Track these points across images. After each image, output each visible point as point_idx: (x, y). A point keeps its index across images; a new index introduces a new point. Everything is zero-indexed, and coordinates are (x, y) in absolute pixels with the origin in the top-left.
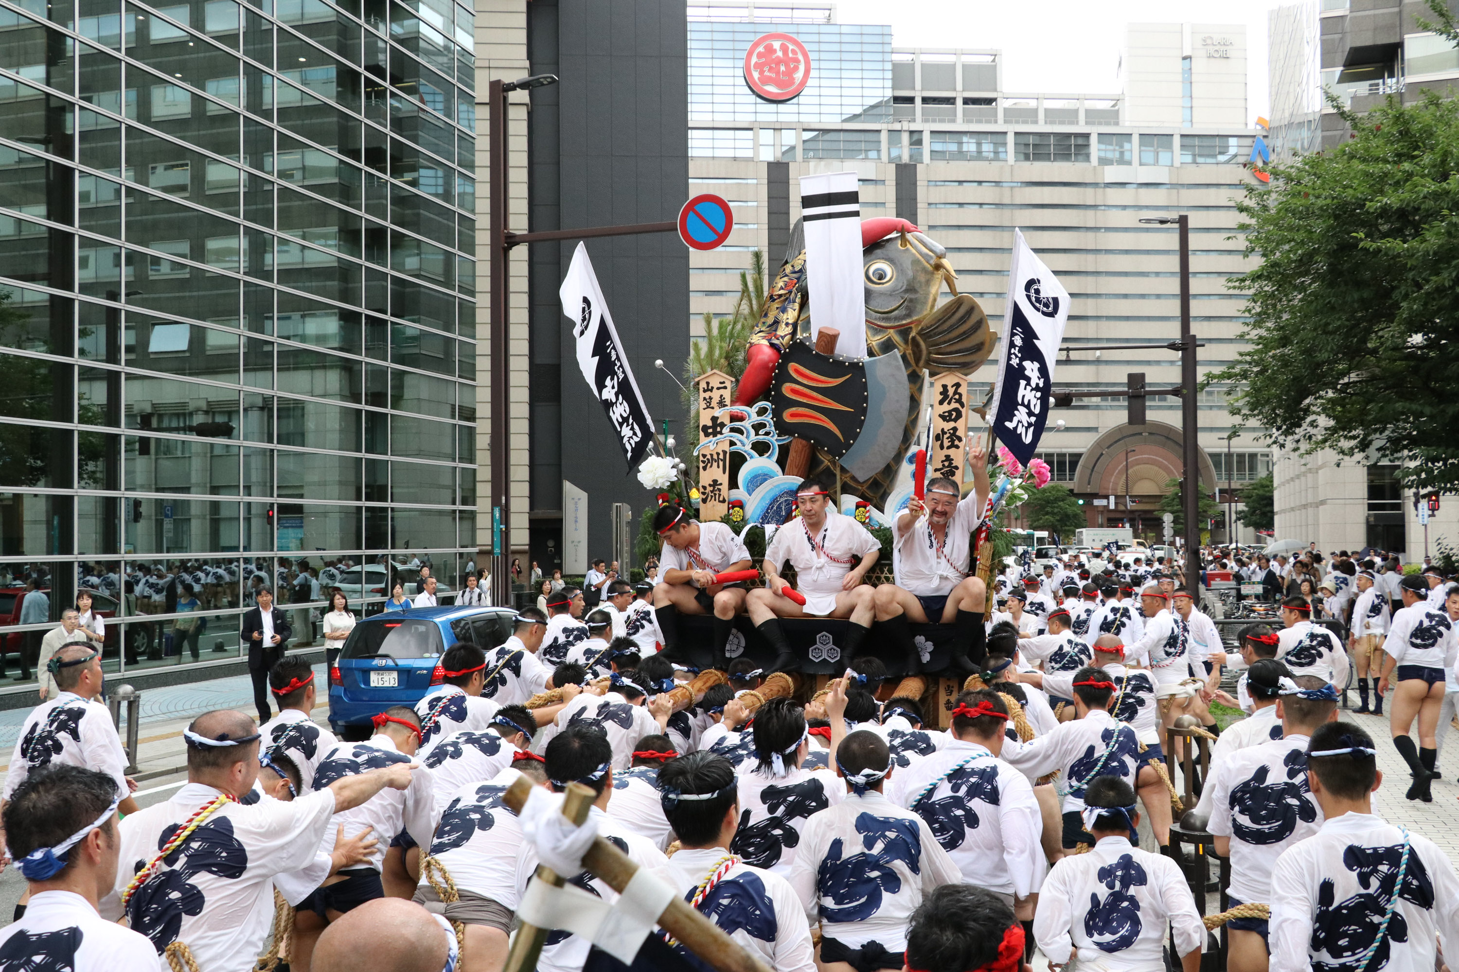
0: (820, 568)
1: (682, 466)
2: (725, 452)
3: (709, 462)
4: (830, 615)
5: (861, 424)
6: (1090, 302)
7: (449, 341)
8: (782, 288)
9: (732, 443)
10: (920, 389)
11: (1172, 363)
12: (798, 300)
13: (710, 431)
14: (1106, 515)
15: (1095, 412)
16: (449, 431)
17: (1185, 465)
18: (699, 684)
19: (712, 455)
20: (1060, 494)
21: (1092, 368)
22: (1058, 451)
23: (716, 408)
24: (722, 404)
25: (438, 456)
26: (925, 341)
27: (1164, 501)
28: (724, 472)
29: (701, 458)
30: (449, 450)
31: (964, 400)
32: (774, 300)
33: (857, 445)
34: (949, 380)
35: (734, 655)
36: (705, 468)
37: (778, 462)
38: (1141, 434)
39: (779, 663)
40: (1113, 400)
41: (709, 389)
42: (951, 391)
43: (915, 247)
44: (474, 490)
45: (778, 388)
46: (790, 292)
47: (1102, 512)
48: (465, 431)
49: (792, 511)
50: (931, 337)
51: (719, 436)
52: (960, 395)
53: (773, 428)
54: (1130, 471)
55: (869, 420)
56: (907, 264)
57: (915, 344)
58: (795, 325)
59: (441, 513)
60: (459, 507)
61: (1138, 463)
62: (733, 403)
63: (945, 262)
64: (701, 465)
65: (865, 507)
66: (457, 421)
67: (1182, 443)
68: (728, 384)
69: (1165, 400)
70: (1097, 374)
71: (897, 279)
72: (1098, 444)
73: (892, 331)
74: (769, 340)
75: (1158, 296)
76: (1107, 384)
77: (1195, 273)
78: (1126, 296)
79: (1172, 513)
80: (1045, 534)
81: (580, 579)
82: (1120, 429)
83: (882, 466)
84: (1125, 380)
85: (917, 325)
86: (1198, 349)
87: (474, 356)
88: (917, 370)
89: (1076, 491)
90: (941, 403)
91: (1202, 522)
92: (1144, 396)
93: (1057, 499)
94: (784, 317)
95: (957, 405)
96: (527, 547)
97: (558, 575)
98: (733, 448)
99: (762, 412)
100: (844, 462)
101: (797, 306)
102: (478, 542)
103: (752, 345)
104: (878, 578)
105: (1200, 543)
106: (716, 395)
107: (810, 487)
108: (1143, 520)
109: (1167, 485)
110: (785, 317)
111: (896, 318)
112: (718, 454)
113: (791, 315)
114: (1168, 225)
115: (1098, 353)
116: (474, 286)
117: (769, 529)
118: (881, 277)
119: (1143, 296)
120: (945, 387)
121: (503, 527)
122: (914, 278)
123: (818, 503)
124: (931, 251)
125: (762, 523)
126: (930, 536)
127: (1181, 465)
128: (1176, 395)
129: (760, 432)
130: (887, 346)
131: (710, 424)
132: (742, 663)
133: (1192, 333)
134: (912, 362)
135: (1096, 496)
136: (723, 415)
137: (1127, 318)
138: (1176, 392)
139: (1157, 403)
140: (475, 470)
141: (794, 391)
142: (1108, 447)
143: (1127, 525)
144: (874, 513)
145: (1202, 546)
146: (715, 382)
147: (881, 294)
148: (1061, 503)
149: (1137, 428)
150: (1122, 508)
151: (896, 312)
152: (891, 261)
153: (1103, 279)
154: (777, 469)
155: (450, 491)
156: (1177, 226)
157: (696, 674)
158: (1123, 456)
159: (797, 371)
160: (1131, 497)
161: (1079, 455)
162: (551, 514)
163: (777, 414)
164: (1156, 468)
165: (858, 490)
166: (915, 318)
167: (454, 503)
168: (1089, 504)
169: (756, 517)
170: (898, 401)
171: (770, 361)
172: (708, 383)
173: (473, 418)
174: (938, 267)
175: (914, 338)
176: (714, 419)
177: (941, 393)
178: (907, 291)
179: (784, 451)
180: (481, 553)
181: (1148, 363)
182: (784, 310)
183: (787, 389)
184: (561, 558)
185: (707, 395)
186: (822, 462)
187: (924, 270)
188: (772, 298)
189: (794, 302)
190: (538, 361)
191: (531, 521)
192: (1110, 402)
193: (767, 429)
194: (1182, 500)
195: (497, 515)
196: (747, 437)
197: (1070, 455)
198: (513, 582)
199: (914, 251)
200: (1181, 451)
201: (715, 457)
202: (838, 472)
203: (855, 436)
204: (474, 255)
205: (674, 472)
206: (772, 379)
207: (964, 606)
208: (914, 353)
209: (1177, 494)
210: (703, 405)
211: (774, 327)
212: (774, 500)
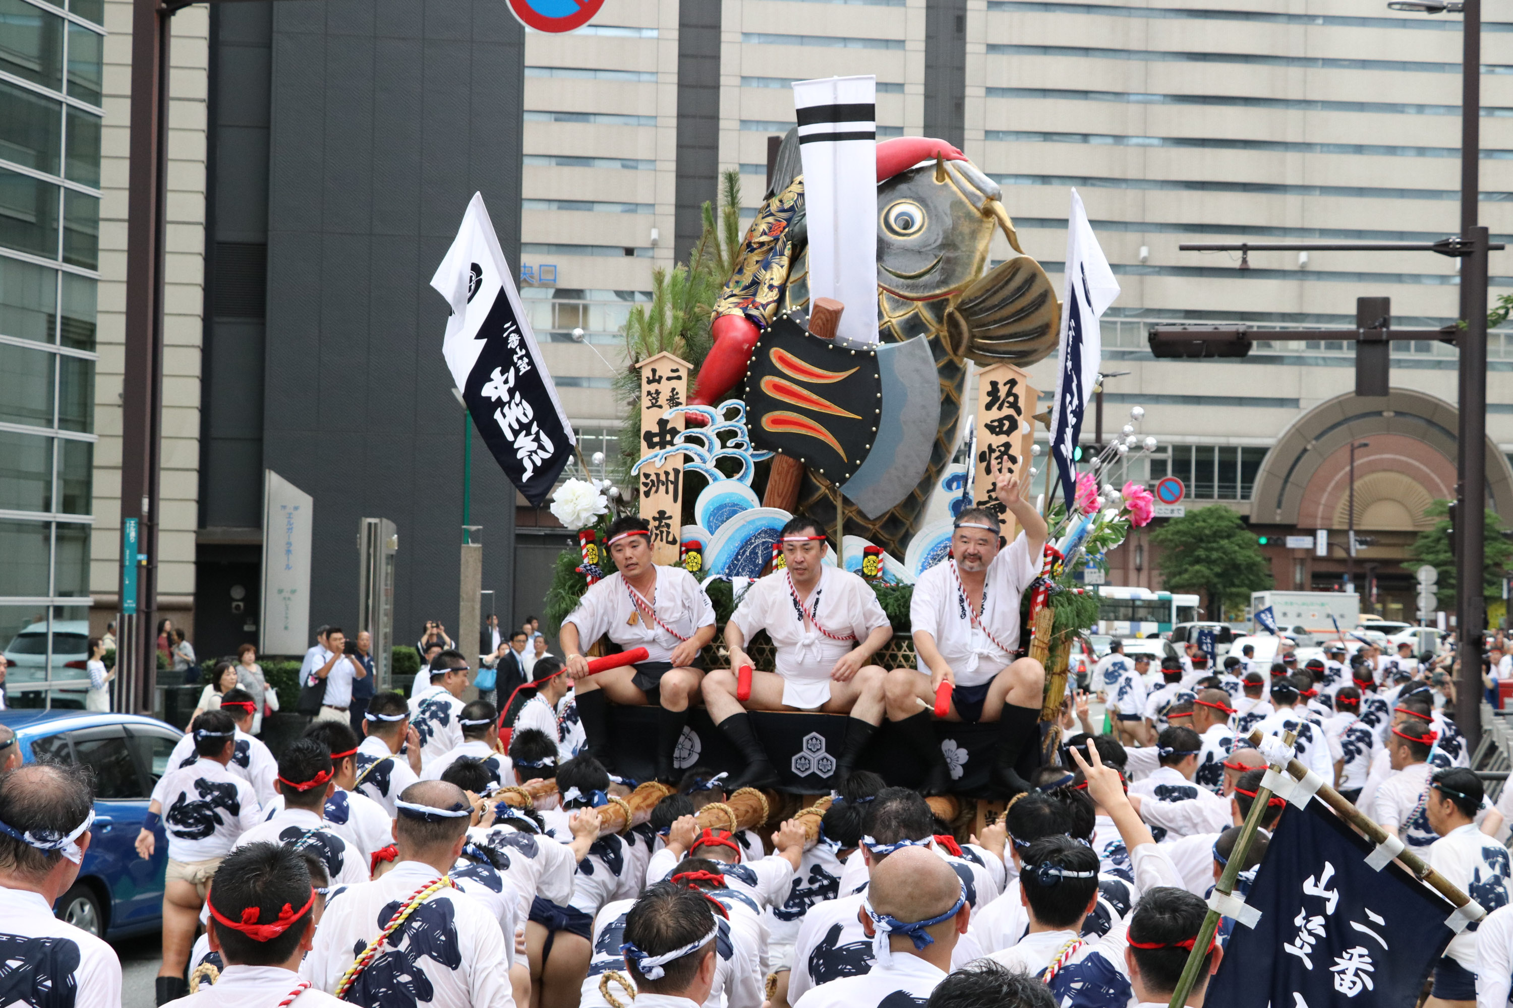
0: (808, 646)
1: (614, 491)
2: (677, 472)
3: (654, 484)
4: (823, 708)
5: (871, 438)
6: (1292, 158)
7: (46, 191)
8: (764, 233)
9: (688, 459)
10: (960, 387)
11: (1444, 279)
12: (787, 252)
13: (656, 439)
14: (1311, 567)
15: (1295, 369)
16: (43, 365)
17: (1461, 475)
18: (637, 800)
19: (658, 475)
20: (1224, 524)
21: (1291, 285)
22: (1222, 441)
23: (666, 406)
24: (673, 401)
25: (19, 414)
26: (966, 319)
27: (1420, 542)
28: (675, 500)
29: (643, 479)
30: (40, 404)
31: (1021, 403)
32: (752, 250)
33: (867, 467)
34: (1001, 374)
35: (686, 765)
36: (647, 494)
37: (753, 486)
38: (1380, 413)
39: (748, 774)
40: (1329, 347)
41: (655, 379)
42: (1003, 391)
43: (956, 183)
44: (87, 484)
45: (755, 382)
46: (777, 240)
47: (1302, 561)
48: (73, 368)
49: (771, 559)
50: (976, 314)
51: (669, 448)
52: (1016, 397)
53: (747, 439)
54: (1357, 484)
55: (884, 432)
56: (944, 205)
57: (952, 322)
58: (782, 289)
59: (20, 526)
60: (57, 516)
61: (1373, 468)
62: (690, 399)
63: (998, 206)
64: (643, 489)
65: (877, 555)
66: (57, 348)
67: (1456, 432)
68: (683, 373)
69: (1428, 349)
70: (1301, 296)
71: (929, 228)
72: (1299, 431)
73: (920, 303)
74: (744, 309)
75: (1421, 151)
76: (1319, 317)
77: (1492, 109)
78: (1359, 149)
79: (1436, 565)
80: (1192, 600)
81: (293, 664)
82: (1340, 403)
83: (901, 497)
84: (1352, 310)
85: (956, 297)
86: (1491, 254)
87: (95, 221)
88: (956, 360)
89: (1253, 520)
90: (989, 407)
91: (1491, 583)
92: (1387, 342)
93: (1217, 535)
94: (765, 276)
95: (1011, 412)
96: (190, 599)
97: (249, 656)
98: (689, 466)
99: (731, 414)
100: (846, 490)
101: (785, 261)
102: (93, 586)
103: (719, 315)
104: (894, 657)
105: (1486, 624)
106: (665, 388)
107: (803, 528)
108: (1380, 578)
109: (1428, 513)
110: (768, 276)
111: (925, 286)
112: (667, 473)
113: (777, 273)
114: (1443, 16)
115: (1303, 256)
116: (99, 83)
117: (739, 583)
118: (907, 225)
119: (1392, 150)
120: (994, 384)
121: (143, 558)
122: (954, 228)
123: (813, 552)
124: (979, 188)
125: (729, 575)
126: (962, 600)
127: (1453, 473)
128: (1448, 341)
129: (729, 444)
130: (913, 327)
131: (656, 429)
132: (698, 774)
133: (1481, 223)
134: (948, 348)
135: (1292, 530)
136: (675, 416)
137: (1361, 192)
138: (1448, 335)
139: (1412, 355)
140: (90, 445)
141: (777, 388)
142: (1317, 438)
143: (1350, 587)
144: (889, 562)
145: (1491, 631)
146: (664, 370)
147: (906, 251)
148: (1224, 542)
149: (1372, 402)
150: (1340, 553)
151: (926, 277)
152: (922, 201)
153: (1316, 116)
154: (752, 496)
155: (41, 484)
156: (1460, 17)
157: (632, 787)
158: (1345, 454)
159: (782, 359)
160: (1357, 533)
161: (1261, 452)
162: (238, 534)
163: (753, 419)
164: (1406, 479)
165: (868, 529)
166: (952, 286)
167: (47, 508)
168: (1277, 544)
169: (720, 565)
170: (924, 407)
171: (745, 341)
172: (654, 371)
173: (88, 342)
174: (988, 212)
175: (950, 315)
176: (662, 423)
177: (989, 394)
178: (943, 246)
179: (762, 472)
180: (98, 607)
181: (1398, 278)
182: (767, 266)
183: (767, 384)
184: (256, 621)
185: (653, 387)
186: (818, 488)
187: (969, 216)
188: (749, 247)
189: (782, 254)
190: (224, 235)
191: (201, 549)
192: (1322, 351)
193: (738, 439)
194: (1454, 542)
195: (132, 534)
196: (710, 450)
197: (1246, 450)
198: (160, 666)
199: (955, 188)
200: (1454, 447)
201: (663, 478)
202: (839, 504)
203: (863, 457)
204: (100, 22)
205: (603, 501)
206: (747, 368)
207: (1013, 698)
208: (951, 336)
209: (1444, 530)
210: (646, 401)
211: (752, 289)
212: (747, 542)
